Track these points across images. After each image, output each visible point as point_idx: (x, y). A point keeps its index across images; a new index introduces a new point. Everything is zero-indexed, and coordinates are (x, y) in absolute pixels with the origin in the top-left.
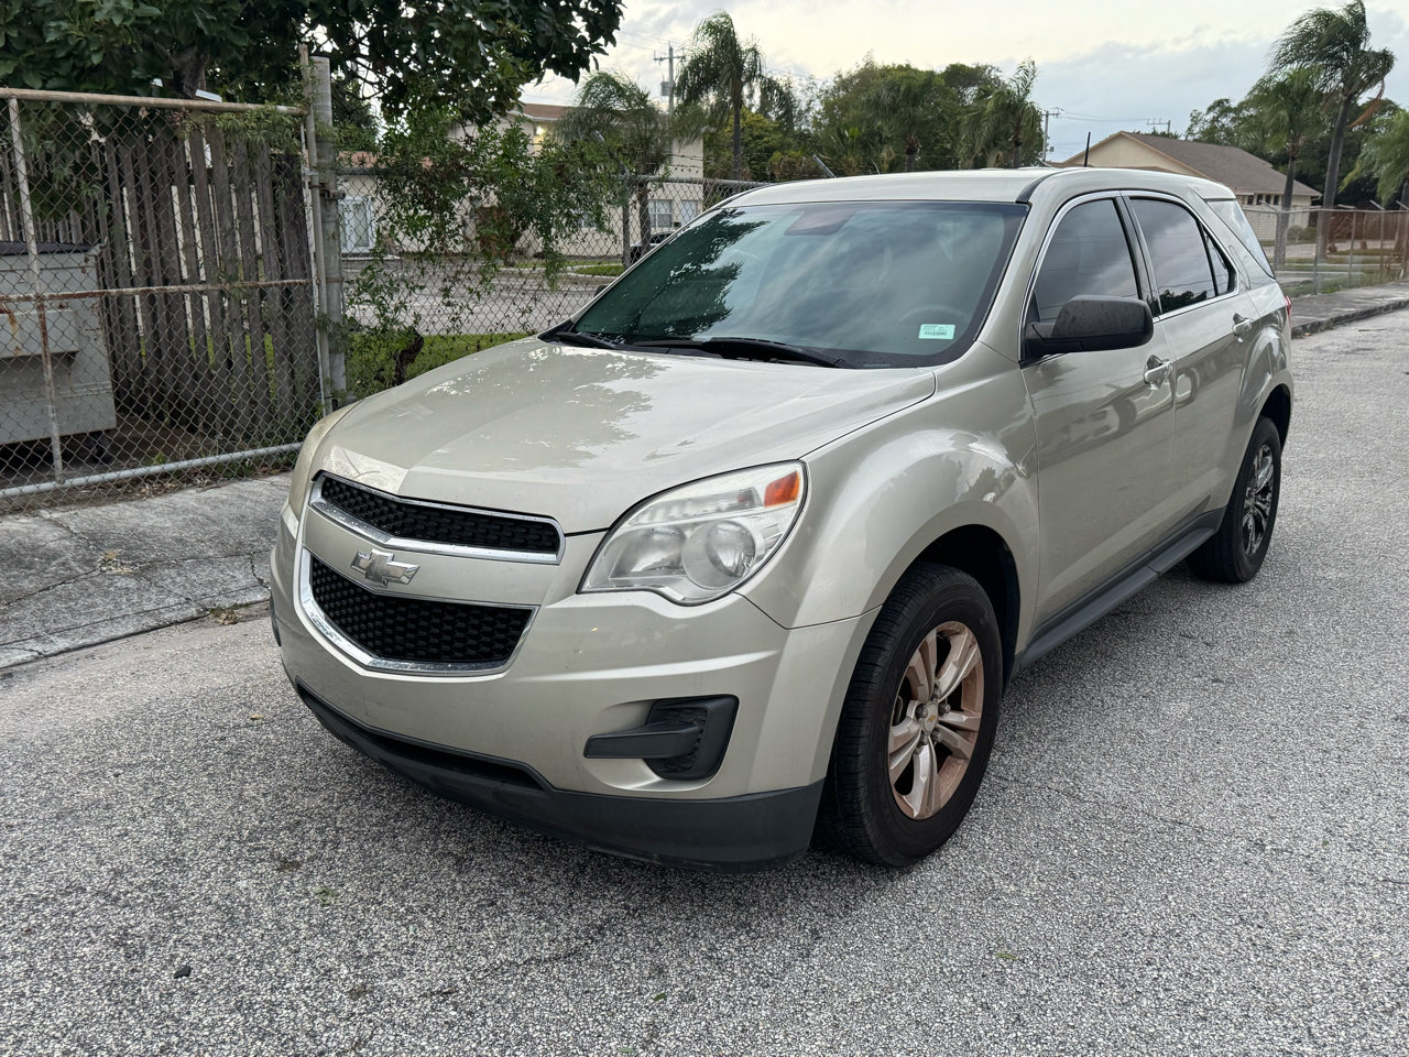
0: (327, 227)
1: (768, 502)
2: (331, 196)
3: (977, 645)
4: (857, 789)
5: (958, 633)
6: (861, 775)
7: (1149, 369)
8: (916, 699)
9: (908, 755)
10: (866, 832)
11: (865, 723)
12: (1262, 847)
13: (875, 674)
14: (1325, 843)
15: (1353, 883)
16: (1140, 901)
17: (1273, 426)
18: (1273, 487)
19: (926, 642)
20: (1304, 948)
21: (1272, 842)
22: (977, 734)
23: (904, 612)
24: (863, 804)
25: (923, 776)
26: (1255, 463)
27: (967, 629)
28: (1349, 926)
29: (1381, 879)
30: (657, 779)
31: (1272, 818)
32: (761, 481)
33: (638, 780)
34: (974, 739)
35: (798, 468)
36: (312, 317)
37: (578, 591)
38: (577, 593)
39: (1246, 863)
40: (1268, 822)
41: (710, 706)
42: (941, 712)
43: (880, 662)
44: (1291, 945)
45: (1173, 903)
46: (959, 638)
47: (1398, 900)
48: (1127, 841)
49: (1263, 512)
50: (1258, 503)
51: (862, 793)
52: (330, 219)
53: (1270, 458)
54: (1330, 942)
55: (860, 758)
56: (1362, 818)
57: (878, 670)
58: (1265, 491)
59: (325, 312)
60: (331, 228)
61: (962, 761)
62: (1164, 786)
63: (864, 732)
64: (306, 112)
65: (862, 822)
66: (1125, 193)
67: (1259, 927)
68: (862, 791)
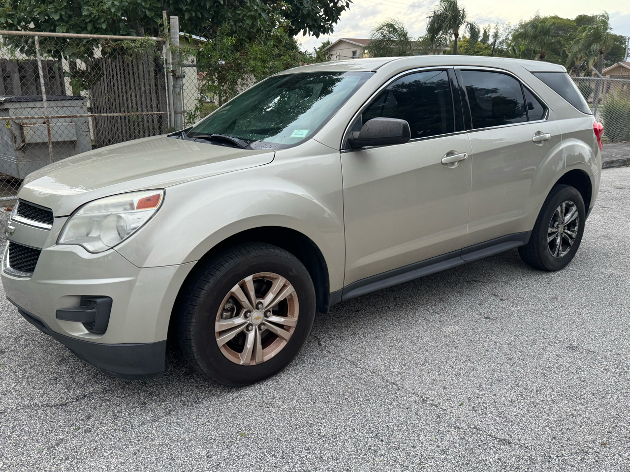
0: (176, 89)
1: (138, 207)
2: (177, 76)
3: (290, 285)
4: (191, 347)
5: (276, 279)
6: (193, 341)
7: (447, 156)
8: (244, 308)
9: (233, 334)
10: (200, 368)
11: (195, 316)
12: (424, 401)
13: (202, 294)
14: (462, 404)
15: (455, 427)
16: (334, 419)
17: (575, 191)
18: (579, 223)
19: (244, 281)
20: (394, 455)
21: (432, 400)
22: (294, 329)
23: (225, 265)
24: (195, 354)
25: (249, 345)
26: (559, 209)
27: (280, 277)
28: (429, 448)
29: (472, 427)
30: (87, 332)
31: (445, 388)
32: (136, 198)
33: (79, 331)
34: (292, 331)
35: (161, 192)
36: (167, 127)
37: (57, 243)
38: (56, 244)
39: (407, 408)
40: (442, 390)
41: (98, 300)
42: (266, 316)
43: (206, 288)
44: (389, 453)
45: (350, 422)
46: (276, 281)
47: (470, 440)
48: (358, 389)
49: (570, 236)
50: (566, 231)
51: (194, 349)
52: (177, 86)
53: (574, 208)
54: (412, 454)
55: (192, 332)
56: (495, 395)
57: (204, 292)
58: (570, 226)
59: (173, 126)
60: (178, 90)
61: (284, 341)
62: (405, 365)
63: (194, 320)
64: (165, 40)
65: (197, 363)
66: (455, 67)
67: (382, 441)
68: (194, 348)
